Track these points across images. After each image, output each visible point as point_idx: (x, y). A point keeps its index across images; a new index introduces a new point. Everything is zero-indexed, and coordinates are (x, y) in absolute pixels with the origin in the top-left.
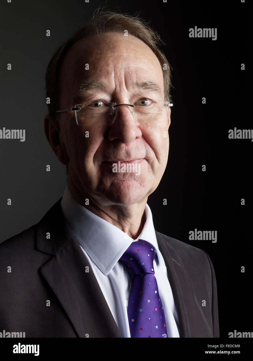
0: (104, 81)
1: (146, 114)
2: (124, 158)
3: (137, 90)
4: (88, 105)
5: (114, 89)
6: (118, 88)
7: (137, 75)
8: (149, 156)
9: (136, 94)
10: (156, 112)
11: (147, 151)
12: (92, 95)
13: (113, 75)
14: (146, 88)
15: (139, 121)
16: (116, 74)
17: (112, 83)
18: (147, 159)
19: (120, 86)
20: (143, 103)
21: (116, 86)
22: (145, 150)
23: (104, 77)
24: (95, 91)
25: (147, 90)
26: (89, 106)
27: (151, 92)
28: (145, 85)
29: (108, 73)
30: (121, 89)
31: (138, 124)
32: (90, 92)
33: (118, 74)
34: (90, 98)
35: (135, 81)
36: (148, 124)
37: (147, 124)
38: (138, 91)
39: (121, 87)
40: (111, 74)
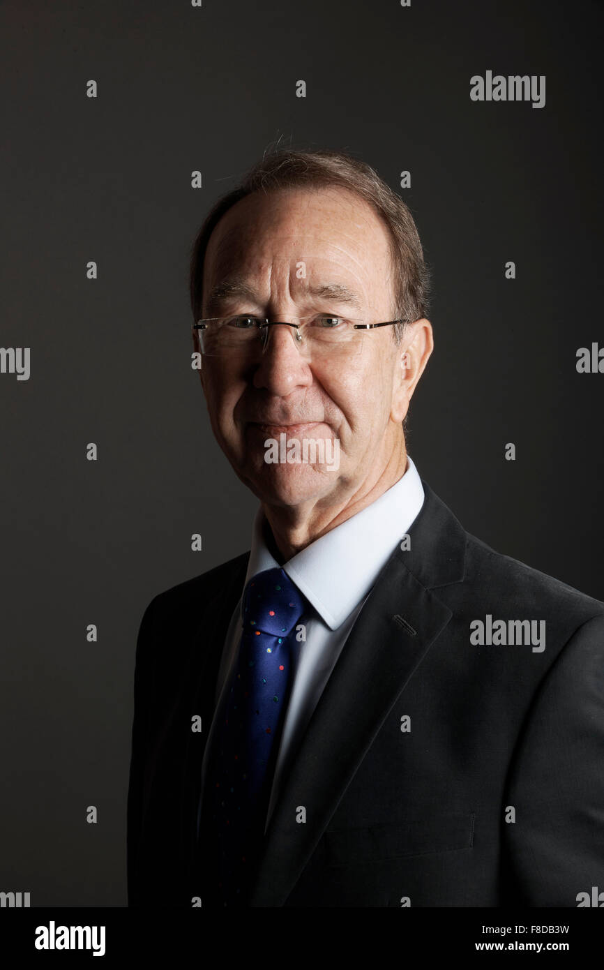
0: (252, 282)
1: (326, 343)
2: (278, 420)
3: (310, 300)
4: (227, 322)
5: (269, 298)
6: (275, 296)
7: (312, 273)
8: (332, 417)
9: (310, 308)
10: (348, 339)
11: (326, 410)
12: (232, 307)
13: (269, 272)
14: (327, 297)
15: (314, 354)
16: (274, 271)
17: (265, 287)
18: (328, 422)
19: (279, 293)
20: (330, 321)
21: (272, 292)
22: (323, 408)
23: (253, 276)
24: (237, 300)
25: (330, 299)
26: (229, 324)
27: (338, 303)
28: (325, 292)
29: (260, 270)
30: (279, 299)
31: (309, 360)
32: (229, 301)
33: (278, 272)
34: (229, 311)
35: (307, 284)
36: (329, 361)
37: (326, 361)
38: (312, 302)
39: (281, 294)
40: (265, 271)
